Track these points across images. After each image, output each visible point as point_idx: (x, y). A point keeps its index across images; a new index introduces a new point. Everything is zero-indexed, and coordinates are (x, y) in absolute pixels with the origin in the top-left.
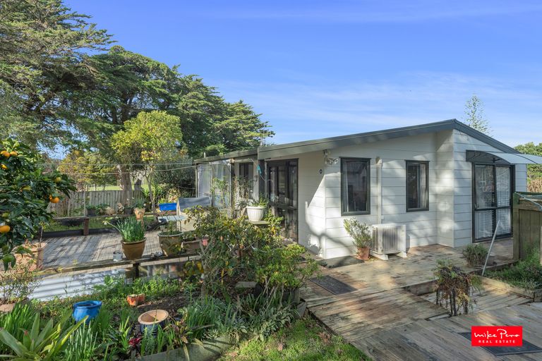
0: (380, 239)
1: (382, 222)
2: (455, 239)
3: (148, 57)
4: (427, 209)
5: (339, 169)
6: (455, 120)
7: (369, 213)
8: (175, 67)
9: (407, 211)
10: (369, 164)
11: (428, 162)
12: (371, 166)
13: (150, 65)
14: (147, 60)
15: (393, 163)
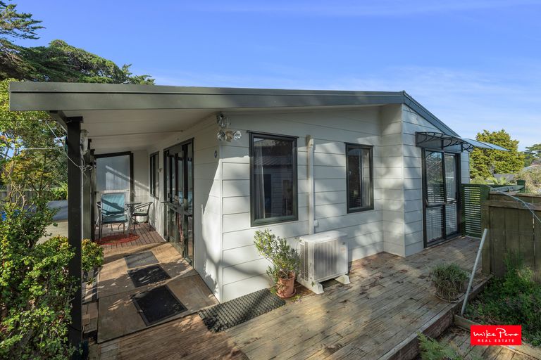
0: (311, 261)
1: (316, 231)
2: (406, 246)
3: (92, 53)
4: (371, 208)
5: (247, 150)
6: (404, 92)
7: (296, 219)
8: (125, 66)
9: (348, 212)
10: (296, 146)
11: (372, 146)
12: (299, 149)
13: (94, 61)
14: (91, 56)
15: (330, 146)
